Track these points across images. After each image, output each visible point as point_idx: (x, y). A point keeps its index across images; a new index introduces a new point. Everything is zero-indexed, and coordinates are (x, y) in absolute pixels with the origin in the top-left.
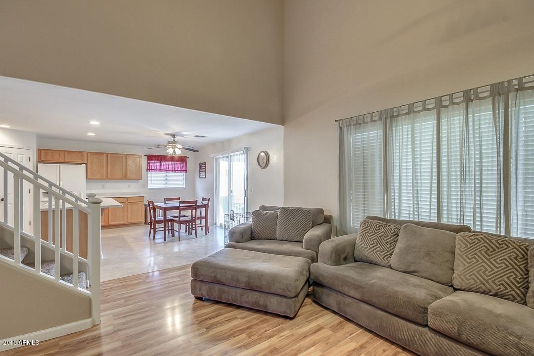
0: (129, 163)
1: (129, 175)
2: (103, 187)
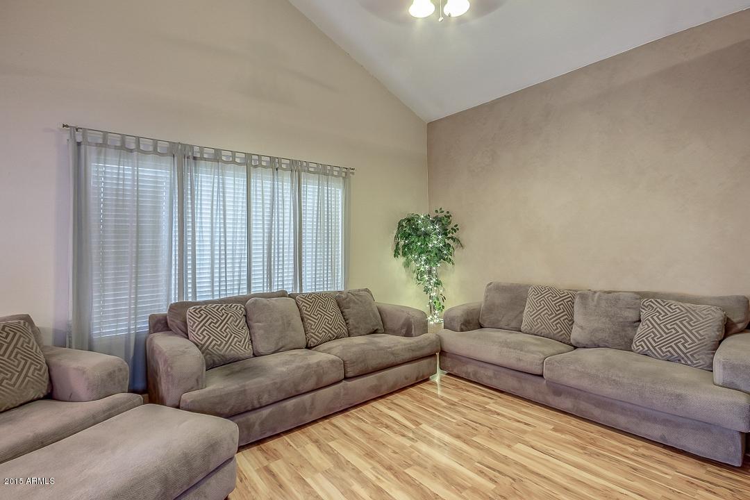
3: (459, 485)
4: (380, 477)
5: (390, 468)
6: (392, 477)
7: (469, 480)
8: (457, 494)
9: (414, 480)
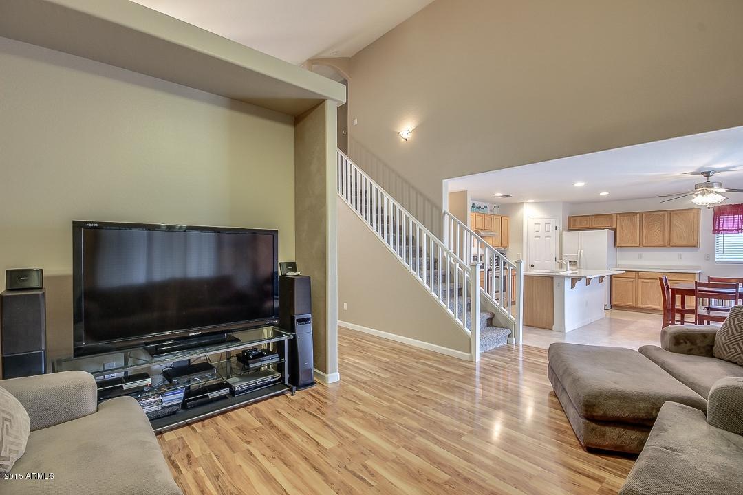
0: (674, 222)
1: (675, 240)
2: (641, 257)
3: (397, 463)
4: (473, 471)
5: (466, 480)
6: (460, 471)
7: (388, 467)
8: (400, 456)
9: (439, 468)
